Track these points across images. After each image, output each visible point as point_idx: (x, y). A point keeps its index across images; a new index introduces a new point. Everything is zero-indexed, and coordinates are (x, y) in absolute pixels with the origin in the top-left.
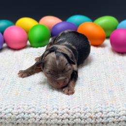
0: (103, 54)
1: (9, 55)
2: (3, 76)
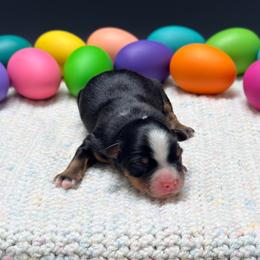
0: (230, 115)
1: (24, 115)
2: (11, 162)
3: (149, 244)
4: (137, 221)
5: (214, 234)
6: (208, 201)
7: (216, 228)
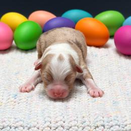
3: (61, 120)
4: (54, 111)
5: (96, 117)
6: (93, 102)
7: (96, 114)
